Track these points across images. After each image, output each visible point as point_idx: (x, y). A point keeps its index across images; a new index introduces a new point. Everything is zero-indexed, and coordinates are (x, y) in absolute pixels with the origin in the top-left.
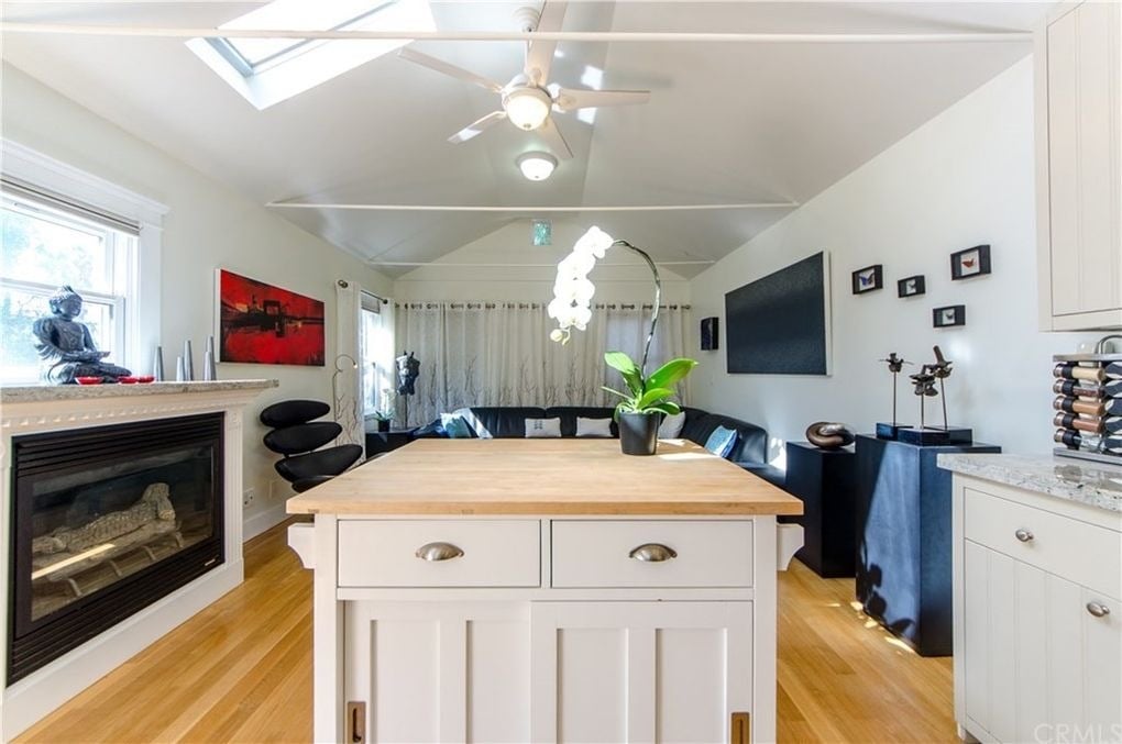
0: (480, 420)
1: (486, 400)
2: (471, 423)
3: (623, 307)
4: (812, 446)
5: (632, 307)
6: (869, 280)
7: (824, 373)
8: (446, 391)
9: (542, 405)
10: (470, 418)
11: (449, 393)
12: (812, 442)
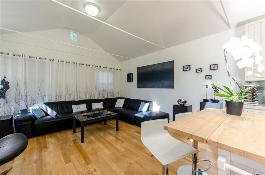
0: (49, 107)
1: (49, 99)
2: (44, 109)
3: (103, 67)
4: (180, 105)
5: (106, 68)
6: (186, 68)
7: (174, 88)
8: (26, 97)
9: (76, 100)
10: (44, 107)
11: (29, 97)
12: (179, 104)
